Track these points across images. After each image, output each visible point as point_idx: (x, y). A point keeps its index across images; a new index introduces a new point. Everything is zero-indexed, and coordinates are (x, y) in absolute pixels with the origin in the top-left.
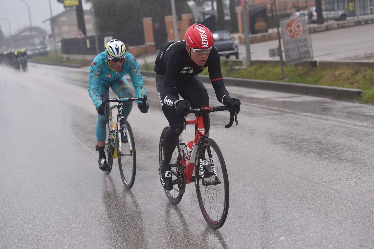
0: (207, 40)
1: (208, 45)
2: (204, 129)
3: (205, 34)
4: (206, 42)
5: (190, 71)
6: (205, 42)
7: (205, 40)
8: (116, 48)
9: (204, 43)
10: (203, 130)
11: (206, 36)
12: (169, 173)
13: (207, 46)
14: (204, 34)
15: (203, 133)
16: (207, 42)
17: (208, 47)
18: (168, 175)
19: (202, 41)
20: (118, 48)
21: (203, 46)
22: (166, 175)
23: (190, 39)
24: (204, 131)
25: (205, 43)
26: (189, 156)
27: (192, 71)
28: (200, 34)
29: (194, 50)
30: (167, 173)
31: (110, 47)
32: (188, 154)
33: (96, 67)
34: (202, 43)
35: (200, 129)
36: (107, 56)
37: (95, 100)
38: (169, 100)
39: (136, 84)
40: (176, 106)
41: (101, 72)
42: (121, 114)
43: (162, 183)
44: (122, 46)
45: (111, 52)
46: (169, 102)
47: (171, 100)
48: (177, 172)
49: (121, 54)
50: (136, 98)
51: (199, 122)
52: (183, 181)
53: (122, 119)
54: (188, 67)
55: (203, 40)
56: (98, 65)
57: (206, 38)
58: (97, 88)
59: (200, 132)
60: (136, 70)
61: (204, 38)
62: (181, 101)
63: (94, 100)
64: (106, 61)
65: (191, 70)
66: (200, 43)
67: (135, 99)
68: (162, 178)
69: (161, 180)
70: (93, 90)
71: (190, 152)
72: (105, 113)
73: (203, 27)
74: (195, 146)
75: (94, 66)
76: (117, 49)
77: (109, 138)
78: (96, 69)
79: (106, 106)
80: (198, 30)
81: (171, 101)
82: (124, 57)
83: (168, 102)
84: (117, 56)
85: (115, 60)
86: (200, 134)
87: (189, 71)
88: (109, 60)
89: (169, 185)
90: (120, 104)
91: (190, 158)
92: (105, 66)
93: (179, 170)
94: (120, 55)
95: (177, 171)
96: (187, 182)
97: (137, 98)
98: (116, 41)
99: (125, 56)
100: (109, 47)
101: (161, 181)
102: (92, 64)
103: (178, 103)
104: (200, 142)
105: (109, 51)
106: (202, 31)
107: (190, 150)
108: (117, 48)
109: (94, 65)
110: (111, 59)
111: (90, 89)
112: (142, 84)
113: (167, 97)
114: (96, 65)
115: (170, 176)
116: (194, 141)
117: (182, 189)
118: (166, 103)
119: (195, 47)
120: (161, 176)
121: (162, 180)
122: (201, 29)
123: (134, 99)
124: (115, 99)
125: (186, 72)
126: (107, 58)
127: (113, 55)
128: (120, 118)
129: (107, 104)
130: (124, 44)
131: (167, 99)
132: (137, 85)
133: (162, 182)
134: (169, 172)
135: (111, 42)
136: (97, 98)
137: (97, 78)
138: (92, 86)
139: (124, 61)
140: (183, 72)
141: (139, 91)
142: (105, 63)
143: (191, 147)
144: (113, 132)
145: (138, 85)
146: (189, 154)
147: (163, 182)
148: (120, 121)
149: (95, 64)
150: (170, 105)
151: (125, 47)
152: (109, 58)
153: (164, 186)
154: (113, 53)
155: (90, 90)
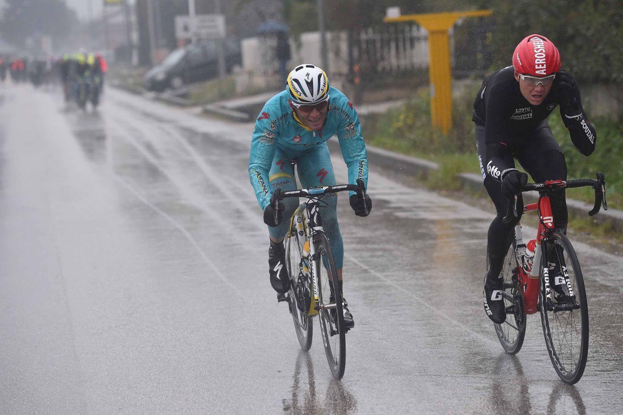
0: (545, 62)
1: (545, 70)
2: (552, 218)
3: (544, 51)
4: (543, 65)
5: (528, 115)
6: (540, 65)
7: (541, 62)
8: (307, 82)
9: (538, 66)
10: (550, 219)
11: (544, 56)
12: (498, 294)
13: (544, 72)
14: (542, 52)
15: (550, 225)
16: (545, 65)
17: (545, 74)
18: (497, 297)
19: (536, 63)
20: (312, 81)
21: (537, 72)
22: (493, 297)
23: (518, 59)
24: (552, 221)
25: (541, 67)
26: (530, 265)
27: (531, 115)
28: (535, 51)
29: (523, 77)
30: (495, 293)
31: (296, 81)
32: (528, 261)
33: (267, 122)
34: (536, 66)
35: (544, 218)
36: (290, 101)
37: (261, 192)
38: (495, 168)
39: (350, 158)
40: (503, 179)
41: (278, 133)
42: (315, 221)
43: (486, 311)
44: (320, 76)
45: (297, 91)
46: (495, 171)
47: (497, 168)
48: (512, 296)
49: (318, 95)
50: (343, 187)
51: (544, 206)
52: (522, 309)
53: (318, 232)
54: (523, 109)
55: (538, 61)
56: (273, 118)
57: (544, 58)
58: (266, 168)
59: (544, 222)
60: (352, 127)
61: (541, 59)
62: (511, 172)
63: (258, 192)
64: (290, 111)
65: (530, 112)
66: (532, 66)
67: (341, 187)
68: (486, 303)
69: (485, 305)
70: (258, 170)
71: (532, 258)
72: (276, 223)
73: (544, 40)
74: (537, 247)
75: (265, 120)
76: (310, 84)
77: (300, 274)
78: (267, 126)
79: (277, 208)
80: (534, 44)
81: (498, 170)
82: (327, 100)
83: (493, 172)
84: (310, 98)
85: (308, 108)
86: (545, 225)
87: (525, 115)
88: (294, 108)
89: (498, 314)
90: (311, 202)
91: (531, 268)
92: (286, 120)
93: (515, 291)
94: (316, 96)
95: (513, 293)
96: (529, 310)
97: (346, 186)
98: (307, 66)
99: (328, 98)
100: (293, 81)
101: (486, 307)
102: (260, 115)
103: (506, 173)
104: (544, 239)
105: (294, 88)
106: (539, 47)
107: (530, 254)
108: (309, 81)
109: (264, 118)
110: (299, 105)
111: (251, 168)
112: (364, 158)
113: (491, 162)
114: (267, 118)
115: (500, 298)
116: (536, 239)
117: (521, 324)
118: (490, 172)
119: (524, 72)
120: (485, 299)
121: (487, 305)
122: (538, 43)
123: (339, 187)
124: (299, 192)
125: (521, 118)
126: (292, 105)
127: (303, 97)
128: (313, 229)
129: (279, 204)
130: (324, 73)
131: (492, 165)
132: (351, 160)
133: (486, 309)
134: (498, 291)
135: (297, 70)
136: (264, 189)
137: (269, 145)
138: (257, 161)
139: (328, 107)
140: (516, 118)
141: (354, 172)
142: (287, 113)
143: (532, 250)
144: (305, 260)
145: (356, 158)
146: (530, 262)
147: (488, 308)
148: (314, 236)
149: (266, 115)
150: (495, 177)
151: (326, 78)
152: (295, 104)
153: (490, 317)
154: (301, 92)
155: (251, 170)
